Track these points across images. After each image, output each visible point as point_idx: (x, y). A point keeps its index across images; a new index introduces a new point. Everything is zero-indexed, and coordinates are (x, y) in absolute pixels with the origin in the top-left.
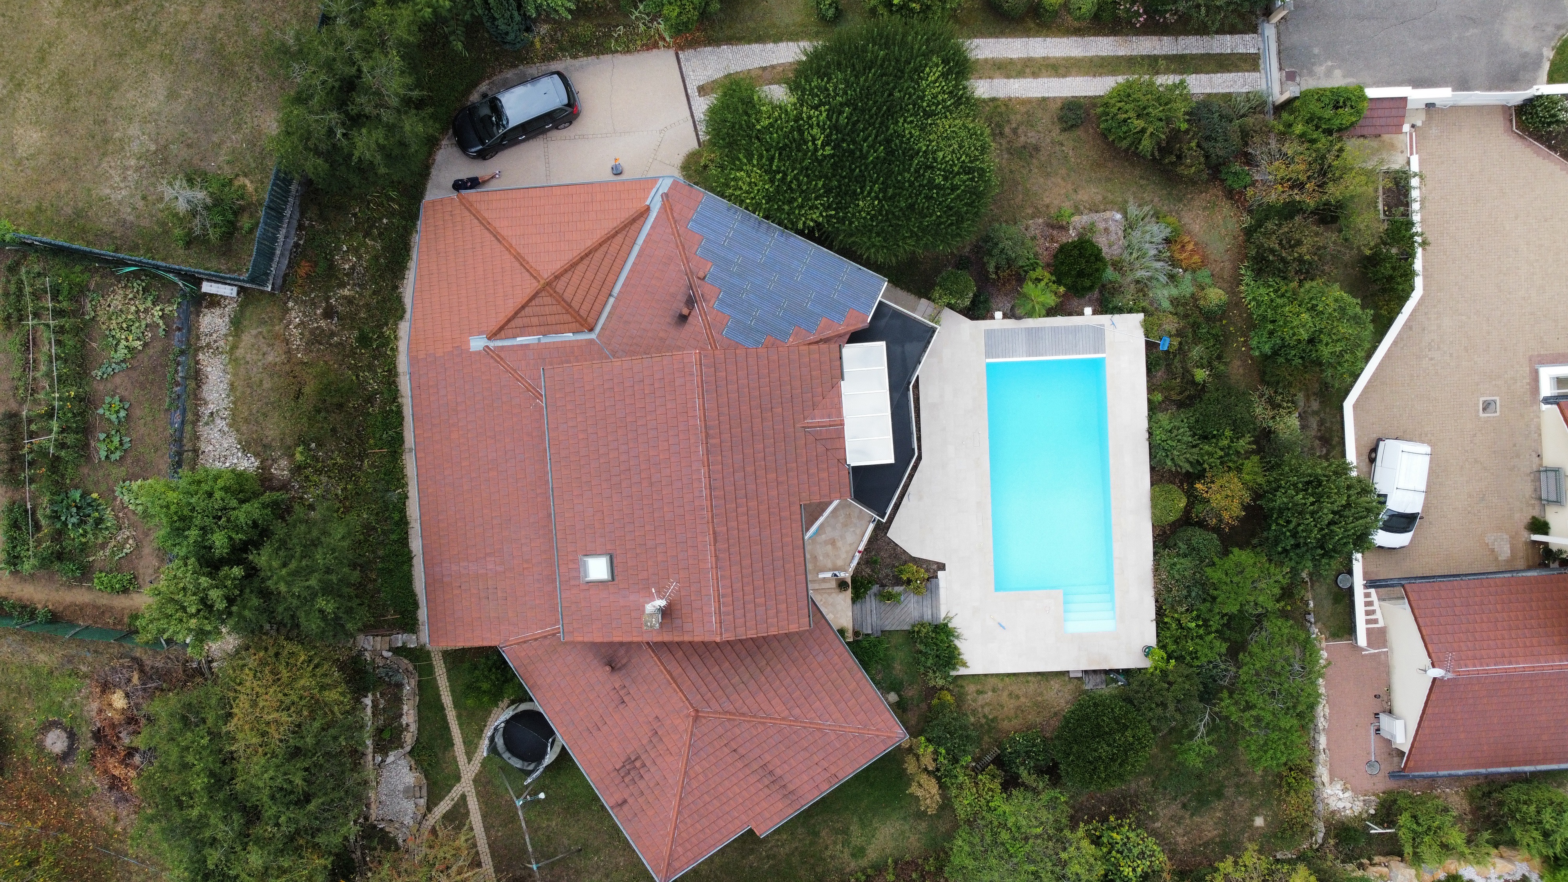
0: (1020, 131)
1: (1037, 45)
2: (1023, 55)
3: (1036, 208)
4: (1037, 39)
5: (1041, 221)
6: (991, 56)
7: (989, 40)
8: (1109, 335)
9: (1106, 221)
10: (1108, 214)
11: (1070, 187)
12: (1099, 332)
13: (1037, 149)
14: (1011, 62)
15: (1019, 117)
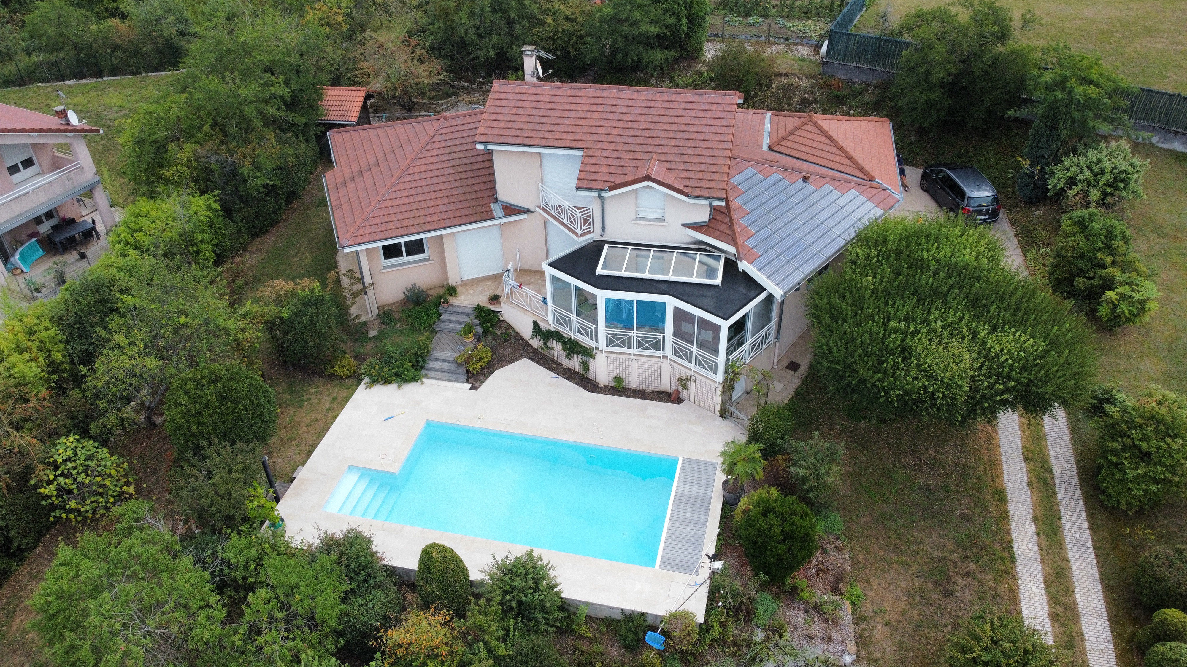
0: (970, 581)
1: (1099, 628)
2: (1082, 607)
3: (865, 567)
4: (1108, 631)
5: (848, 568)
6: (1074, 567)
7: (1095, 569)
8: (683, 578)
9: (843, 642)
10: (852, 647)
11: (893, 617)
12: (689, 568)
13: (948, 594)
14: (1069, 591)
15: (991, 584)
